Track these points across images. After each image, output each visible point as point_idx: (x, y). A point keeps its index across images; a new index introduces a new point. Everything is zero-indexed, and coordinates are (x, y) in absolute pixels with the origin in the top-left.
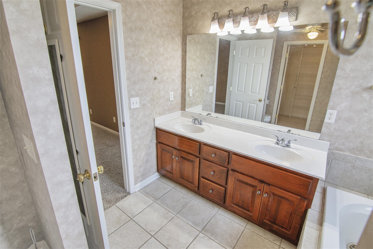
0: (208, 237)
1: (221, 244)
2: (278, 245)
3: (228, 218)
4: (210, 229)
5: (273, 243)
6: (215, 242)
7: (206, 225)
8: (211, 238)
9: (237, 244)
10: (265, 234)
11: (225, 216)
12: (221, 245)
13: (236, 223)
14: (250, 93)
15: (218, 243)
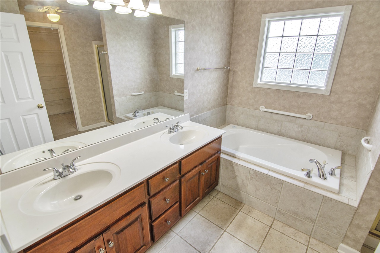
0: (211, 249)
1: (218, 238)
2: (214, 198)
3: (186, 225)
4: (200, 246)
5: (212, 199)
6: (216, 243)
7: (196, 249)
8: (212, 246)
9: (216, 224)
10: (205, 202)
11: (184, 227)
12: (220, 238)
13: (193, 219)
14: (16, 101)
15: (217, 241)
